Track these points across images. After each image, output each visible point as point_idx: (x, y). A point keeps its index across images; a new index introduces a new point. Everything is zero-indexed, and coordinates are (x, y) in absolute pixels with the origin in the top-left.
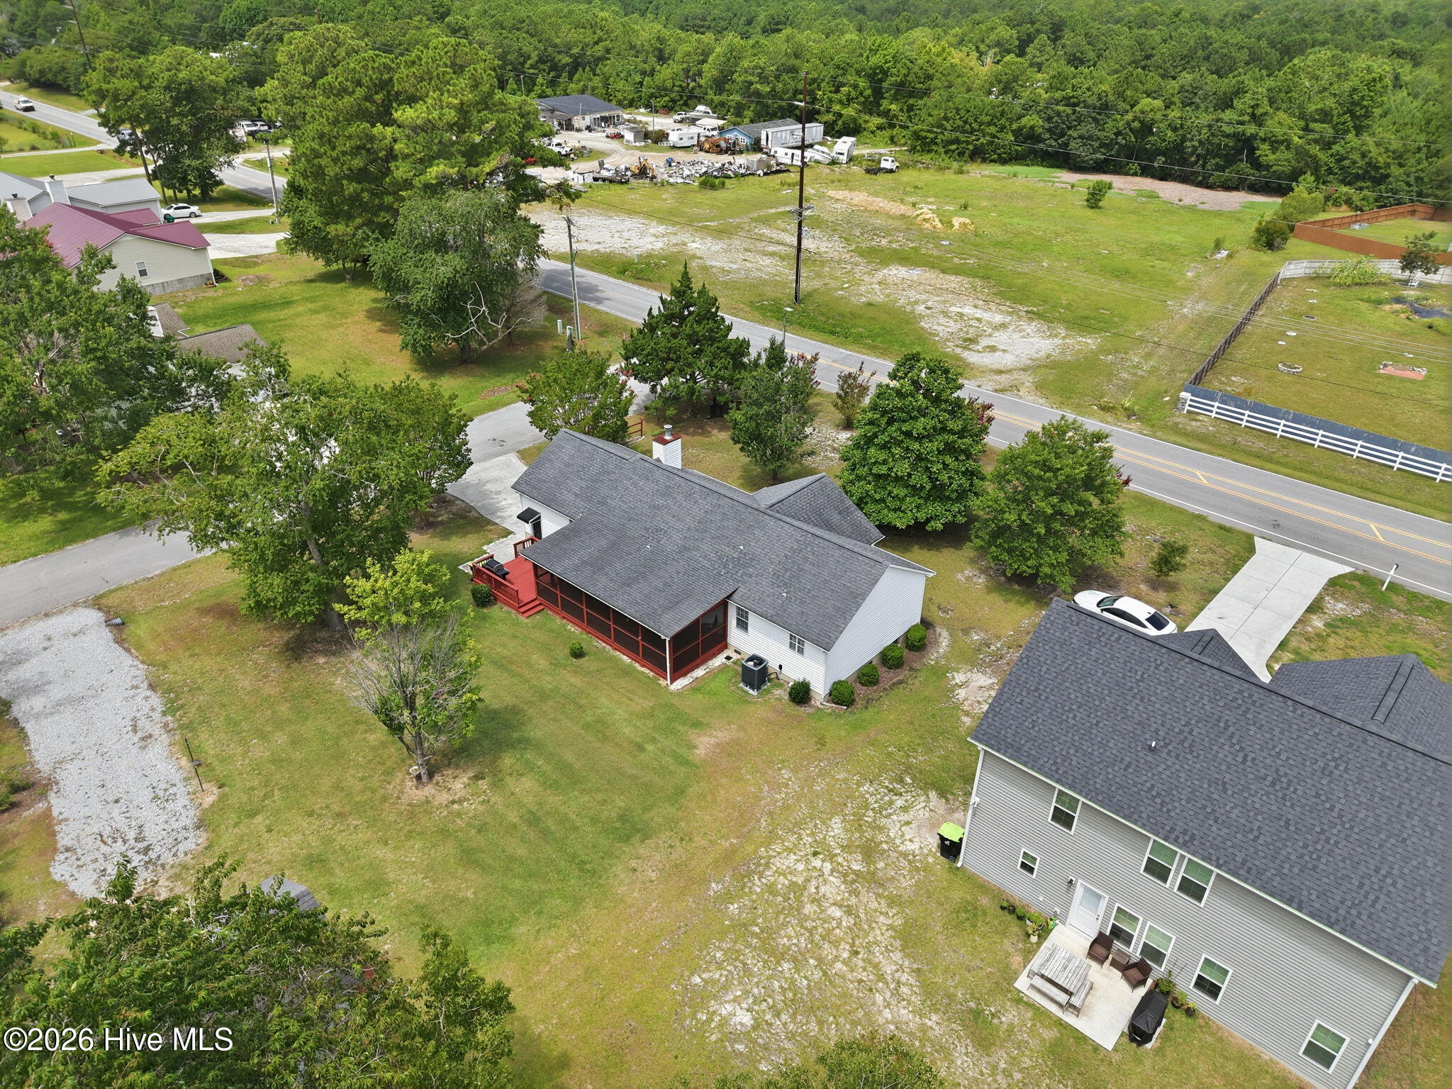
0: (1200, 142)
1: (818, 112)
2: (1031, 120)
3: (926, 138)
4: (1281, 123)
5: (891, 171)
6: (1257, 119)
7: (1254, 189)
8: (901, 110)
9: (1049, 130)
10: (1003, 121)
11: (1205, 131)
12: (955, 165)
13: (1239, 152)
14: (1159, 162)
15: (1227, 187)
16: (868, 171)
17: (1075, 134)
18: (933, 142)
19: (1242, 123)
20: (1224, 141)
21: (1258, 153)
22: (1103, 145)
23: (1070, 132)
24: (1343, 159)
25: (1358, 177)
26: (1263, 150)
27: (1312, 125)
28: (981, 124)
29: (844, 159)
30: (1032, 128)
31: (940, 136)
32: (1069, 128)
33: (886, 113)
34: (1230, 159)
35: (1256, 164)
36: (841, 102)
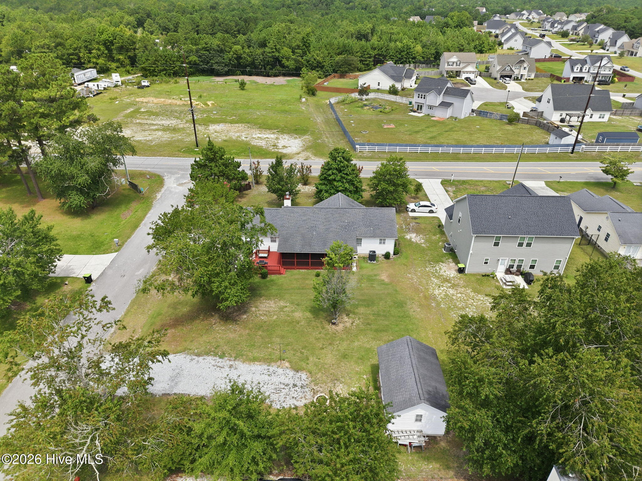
0: (261, 60)
1: (84, 63)
2: (193, 58)
3: (150, 69)
4: (286, 51)
5: (148, 86)
6: (278, 51)
7: (284, 75)
8: (125, 58)
9: (202, 61)
10: (181, 59)
11: (261, 56)
12: (173, 81)
13: (276, 63)
14: (248, 69)
15: (276, 75)
16: (139, 88)
17: (213, 62)
18: (154, 71)
19: (273, 52)
20: (270, 59)
21: (283, 62)
22: (226, 65)
23: (211, 61)
24: (309, 61)
25: (316, 67)
26: (284, 61)
27: (296, 51)
28: (174, 61)
29: (120, 83)
30: (195, 61)
31: (156, 68)
32: (210, 60)
33: (118, 60)
34: (273, 66)
35: (283, 66)
36: (94, 57)
